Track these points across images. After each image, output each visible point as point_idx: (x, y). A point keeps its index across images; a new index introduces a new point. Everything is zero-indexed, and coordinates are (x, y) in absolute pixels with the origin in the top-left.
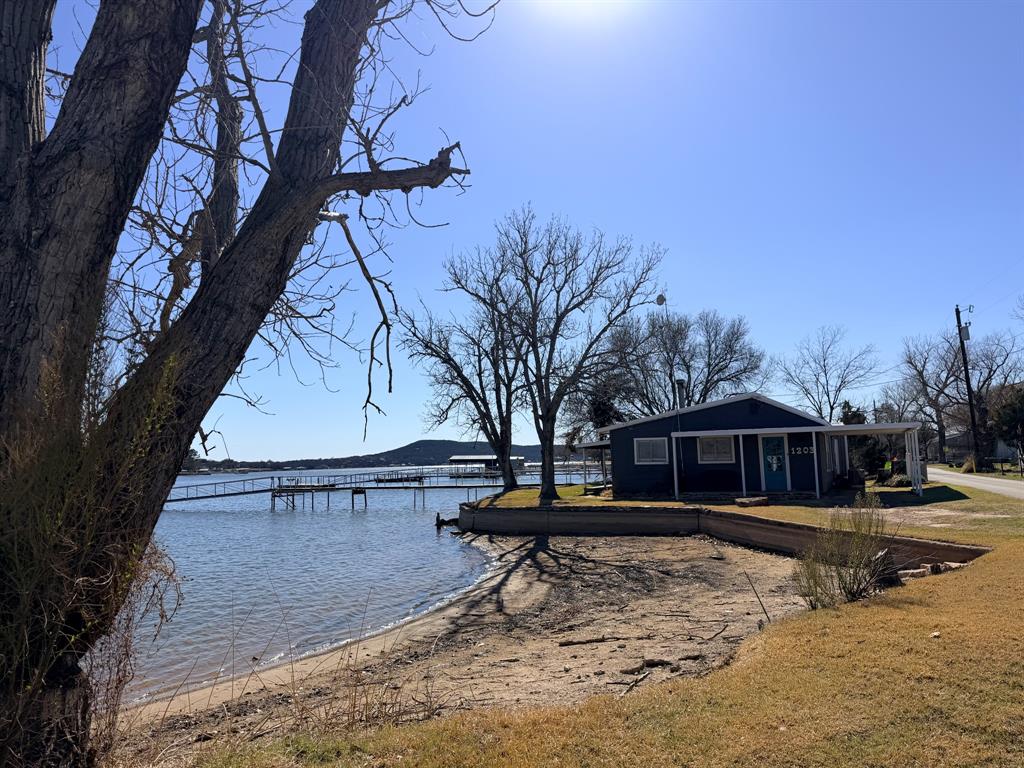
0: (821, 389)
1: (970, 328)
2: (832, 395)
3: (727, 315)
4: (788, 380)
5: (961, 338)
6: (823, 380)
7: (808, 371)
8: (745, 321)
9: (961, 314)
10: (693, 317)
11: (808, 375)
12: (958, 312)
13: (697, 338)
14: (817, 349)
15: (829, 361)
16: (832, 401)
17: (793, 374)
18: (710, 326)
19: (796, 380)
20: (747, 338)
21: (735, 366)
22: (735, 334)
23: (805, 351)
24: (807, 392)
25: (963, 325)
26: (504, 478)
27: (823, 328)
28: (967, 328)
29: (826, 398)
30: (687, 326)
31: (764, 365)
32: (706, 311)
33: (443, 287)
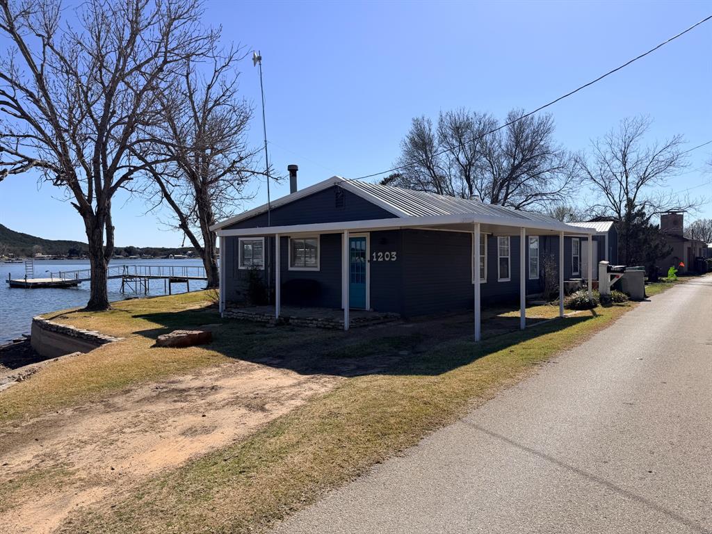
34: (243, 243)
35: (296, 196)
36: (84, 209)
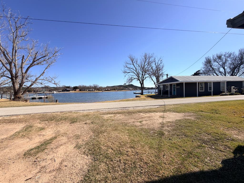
34: (160, 86)
35: (168, 78)
36: (140, 83)
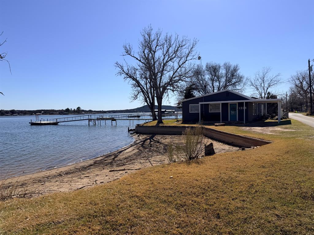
0: (262, 88)
1: (313, 67)
2: (265, 90)
3: (233, 64)
4: (252, 85)
5: (309, 71)
6: (263, 85)
7: (258, 82)
8: (239, 65)
9: (310, 62)
10: (222, 64)
11: (258, 83)
12: (309, 61)
13: (222, 71)
14: (261, 75)
15: (265, 79)
16: (265, 92)
17: (253, 83)
18: (227, 68)
19: (254, 85)
20: (238, 72)
21: (234, 80)
22: (235, 70)
23: (257, 76)
24: (258, 89)
25: (311, 66)
26: (153, 117)
27: (264, 67)
28: (312, 67)
29: (263, 91)
30: (220, 67)
31: (244, 80)
32: (226, 62)
33: (122, 54)
